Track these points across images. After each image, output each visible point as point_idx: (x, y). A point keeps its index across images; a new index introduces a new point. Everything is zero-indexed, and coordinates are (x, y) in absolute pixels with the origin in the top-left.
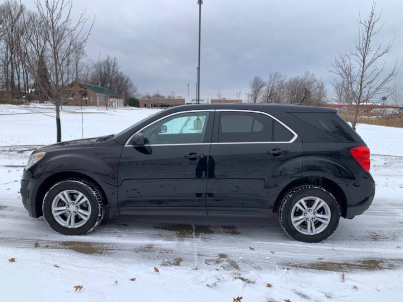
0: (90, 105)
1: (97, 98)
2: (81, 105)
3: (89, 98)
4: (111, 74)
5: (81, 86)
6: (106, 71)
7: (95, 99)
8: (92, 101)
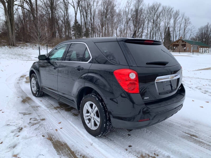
0: (186, 52)
1: (191, 48)
2: (179, 52)
3: (187, 48)
4: (209, 33)
5: (183, 42)
6: (206, 32)
7: (190, 48)
8: (188, 49)
